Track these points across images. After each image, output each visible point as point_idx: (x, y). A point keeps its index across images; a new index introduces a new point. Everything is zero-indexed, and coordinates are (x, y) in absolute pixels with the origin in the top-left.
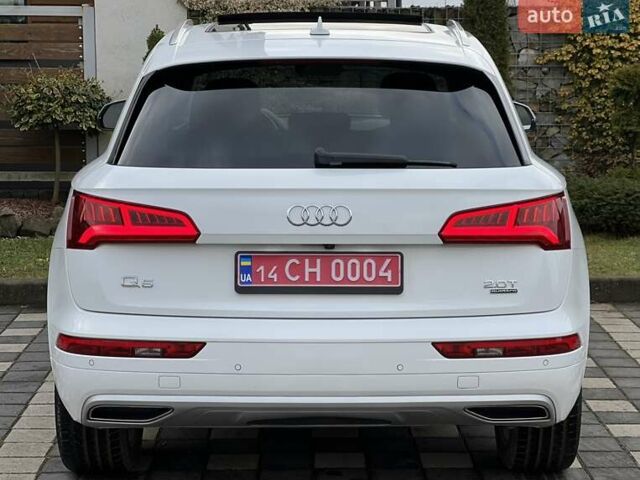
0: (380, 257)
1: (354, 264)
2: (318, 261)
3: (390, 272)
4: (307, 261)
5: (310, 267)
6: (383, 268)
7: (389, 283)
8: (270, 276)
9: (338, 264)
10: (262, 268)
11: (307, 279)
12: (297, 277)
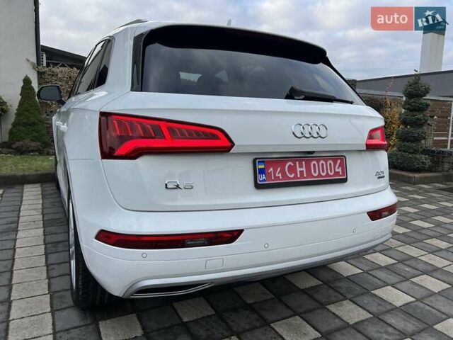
0: (335, 159)
1: (322, 164)
2: (304, 163)
3: (340, 168)
4: (297, 163)
5: (300, 167)
6: (337, 166)
7: (341, 176)
8: (277, 175)
9: (314, 165)
10: (271, 169)
11: (299, 176)
12: (293, 175)
